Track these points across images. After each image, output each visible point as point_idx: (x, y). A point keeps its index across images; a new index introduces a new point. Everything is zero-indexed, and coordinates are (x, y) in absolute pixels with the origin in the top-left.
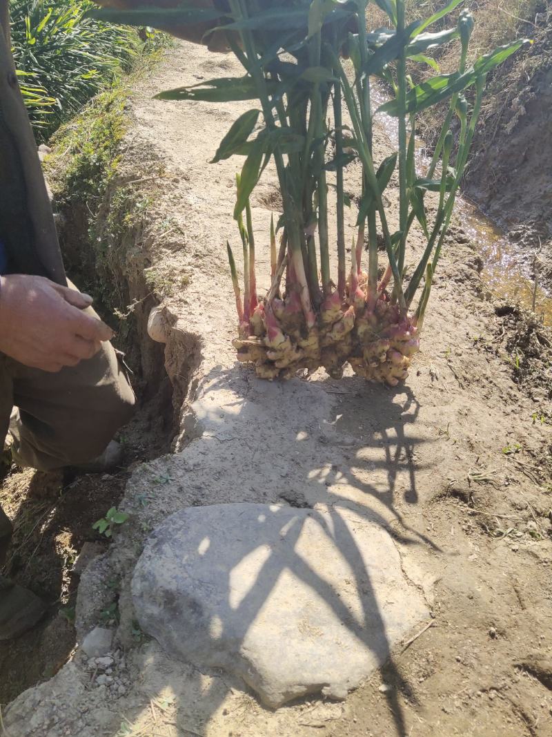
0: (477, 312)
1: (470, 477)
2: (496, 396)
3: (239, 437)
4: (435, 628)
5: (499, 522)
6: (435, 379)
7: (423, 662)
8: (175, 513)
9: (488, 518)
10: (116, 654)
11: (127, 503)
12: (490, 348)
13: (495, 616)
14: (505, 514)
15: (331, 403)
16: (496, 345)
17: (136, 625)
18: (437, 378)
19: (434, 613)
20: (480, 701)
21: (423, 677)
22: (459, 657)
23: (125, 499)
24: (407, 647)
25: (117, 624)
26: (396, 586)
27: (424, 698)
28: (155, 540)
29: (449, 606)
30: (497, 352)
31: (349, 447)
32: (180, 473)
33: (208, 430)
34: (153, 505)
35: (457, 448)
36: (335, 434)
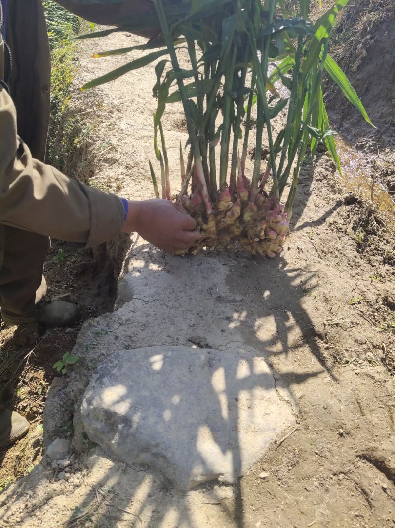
0: (331, 203)
1: (326, 322)
2: (345, 263)
3: (159, 299)
4: (299, 431)
5: (346, 354)
6: (301, 252)
7: (291, 455)
8: (112, 355)
9: (339, 351)
10: (72, 457)
11: (77, 349)
12: (341, 228)
13: (343, 421)
14: (350, 348)
15: (226, 272)
16: (345, 226)
17: (85, 436)
18: (302, 252)
19: (299, 420)
20: (332, 482)
21: (292, 466)
22: (317, 452)
23: (76, 346)
24: (280, 445)
25: (72, 436)
26: (272, 402)
27: (292, 481)
28: (98, 375)
29: (310, 414)
30: (346, 231)
31: (238, 304)
32: (116, 326)
33: (137, 294)
34: (96, 350)
35: (317, 301)
36: (228, 294)
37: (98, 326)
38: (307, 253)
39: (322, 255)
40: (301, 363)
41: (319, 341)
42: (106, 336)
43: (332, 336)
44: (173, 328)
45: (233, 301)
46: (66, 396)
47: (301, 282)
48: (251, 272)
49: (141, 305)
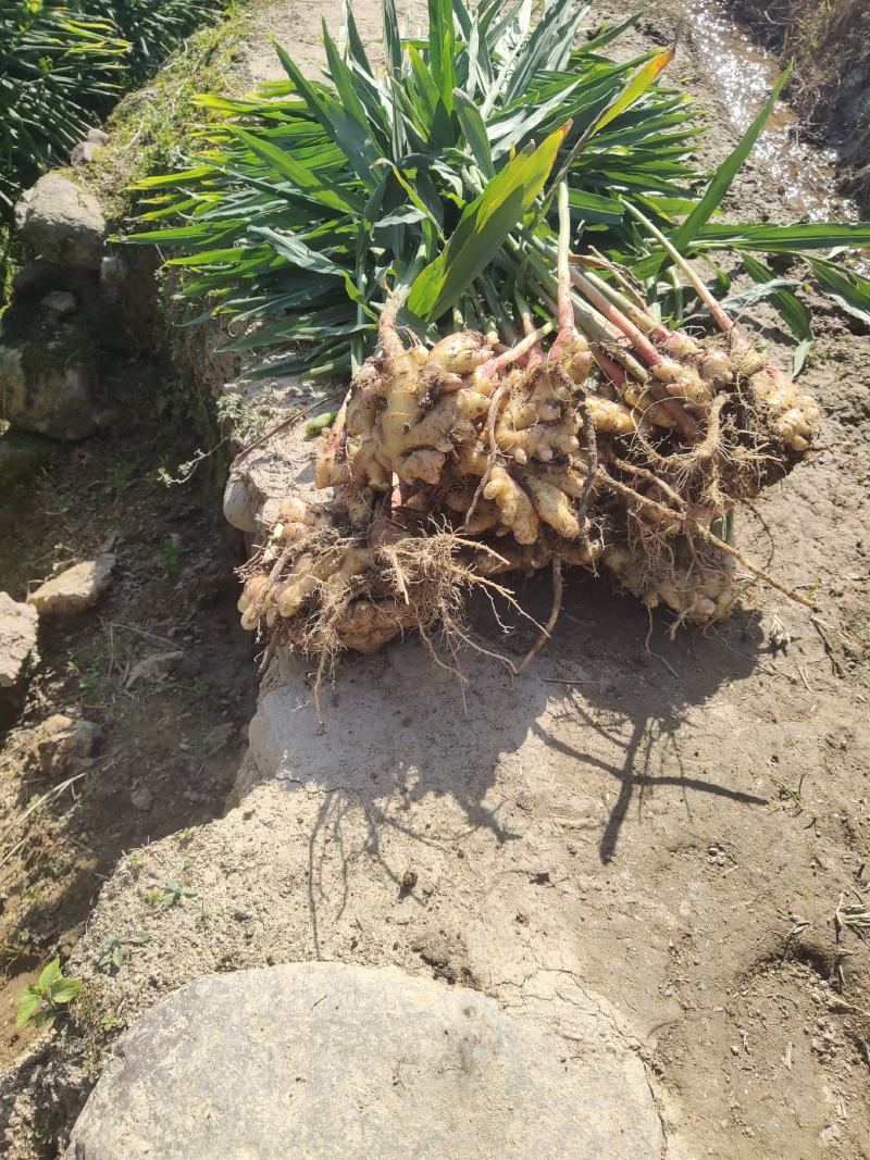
1: (841, 917)
6: (780, 653)
33: (289, 763)
34: (137, 960)
35: (818, 836)
36: (551, 786)
37: (160, 873)
38: (799, 655)
39: (844, 665)
40: (751, 1061)
41: (813, 979)
42: (174, 912)
43: (857, 968)
44: (373, 894)
45: (563, 811)
46: (41, 1094)
47: (775, 759)
48: (626, 712)
49: (294, 801)
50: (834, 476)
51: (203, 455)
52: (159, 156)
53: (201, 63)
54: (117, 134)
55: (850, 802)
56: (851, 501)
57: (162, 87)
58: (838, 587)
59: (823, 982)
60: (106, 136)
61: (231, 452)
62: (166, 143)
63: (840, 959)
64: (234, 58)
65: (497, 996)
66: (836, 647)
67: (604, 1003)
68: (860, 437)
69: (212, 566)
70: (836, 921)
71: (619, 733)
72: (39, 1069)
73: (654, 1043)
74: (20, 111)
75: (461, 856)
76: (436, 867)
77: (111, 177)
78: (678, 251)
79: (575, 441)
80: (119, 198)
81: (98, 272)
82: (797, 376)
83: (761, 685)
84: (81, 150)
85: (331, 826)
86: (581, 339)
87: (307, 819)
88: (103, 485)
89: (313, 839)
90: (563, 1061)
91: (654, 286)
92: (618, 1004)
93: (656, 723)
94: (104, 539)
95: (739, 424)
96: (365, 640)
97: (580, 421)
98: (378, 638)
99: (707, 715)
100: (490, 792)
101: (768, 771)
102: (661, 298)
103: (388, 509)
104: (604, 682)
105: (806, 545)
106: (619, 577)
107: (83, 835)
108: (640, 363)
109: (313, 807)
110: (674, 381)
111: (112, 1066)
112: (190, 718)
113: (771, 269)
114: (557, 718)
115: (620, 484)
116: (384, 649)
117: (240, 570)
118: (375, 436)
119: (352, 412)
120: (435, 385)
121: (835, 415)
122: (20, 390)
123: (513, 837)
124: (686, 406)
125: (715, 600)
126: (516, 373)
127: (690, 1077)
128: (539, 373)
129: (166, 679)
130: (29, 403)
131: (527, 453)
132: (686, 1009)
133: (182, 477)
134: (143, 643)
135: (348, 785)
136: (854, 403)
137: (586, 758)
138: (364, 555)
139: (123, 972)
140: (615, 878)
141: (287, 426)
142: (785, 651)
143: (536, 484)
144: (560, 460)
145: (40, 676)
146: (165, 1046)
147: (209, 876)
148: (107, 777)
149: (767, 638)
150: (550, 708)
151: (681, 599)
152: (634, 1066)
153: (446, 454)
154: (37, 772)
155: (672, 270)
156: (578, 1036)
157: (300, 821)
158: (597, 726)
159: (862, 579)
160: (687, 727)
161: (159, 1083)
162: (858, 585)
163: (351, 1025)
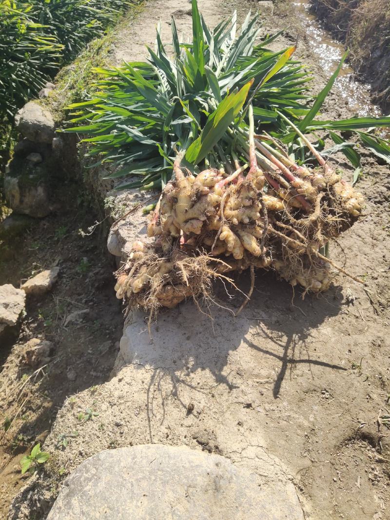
6: (351, 305)
11: (52, 440)
28: (68, 490)
33: (138, 357)
34: (73, 444)
35: (369, 385)
36: (252, 365)
37: (83, 406)
38: (359, 305)
39: (379, 309)
40: (342, 485)
41: (368, 448)
42: (89, 422)
43: (388, 443)
44: (175, 413)
45: (257, 376)
46: (32, 504)
47: (350, 351)
48: (284, 332)
49: (140, 373)
50: (372, 227)
51: (98, 223)
52: (77, 94)
53: (94, 54)
54: (59, 85)
55: (383, 370)
56: (380, 238)
57: (78, 64)
58: (375, 275)
59: (373, 449)
60: (54, 86)
61: (110, 222)
62: (80, 89)
63: (380, 439)
64: (109, 52)
65: (230, 458)
66: (375, 301)
67: (277, 460)
68: (383, 210)
69: (102, 271)
70: (378, 422)
71: (281, 341)
72: (31, 493)
73: (299, 477)
74: (17, 75)
75: (213, 396)
76: (203, 401)
77: (56, 104)
78: (301, 131)
79: (258, 214)
80: (60, 112)
81: (51, 145)
82: (355, 184)
83: (343, 319)
84: (43, 92)
85: (157, 384)
86: (260, 171)
87: (146, 381)
88: (54, 237)
89: (148, 390)
90: (260, 486)
91: (292, 146)
92: (283, 460)
93: (297, 336)
94: (54, 260)
95: (329, 205)
96: (170, 302)
97: (260, 206)
98: (175, 301)
99: (319, 333)
100: (225, 368)
101: (347, 357)
102: (295, 151)
103: (179, 245)
104: (274, 319)
105: (361, 257)
106: (279, 273)
107: (46, 392)
108: (286, 180)
109: (148, 376)
110: (301, 188)
111: (64, 491)
112: (93, 339)
113: (342, 137)
114: (254, 335)
115: (279, 233)
116: (178, 306)
117: (115, 273)
118: (173, 214)
119: (163, 204)
120: (198, 192)
121: (372, 200)
122: (17, 196)
123: (236, 387)
124: (306, 198)
125: (321, 282)
126: (232, 186)
127: (316, 492)
128: (242, 186)
129: (82, 322)
130: (21, 202)
131: (238, 220)
132: (313, 462)
133: (89, 232)
134: (72, 306)
135: (163, 366)
136: (380, 195)
137: (267, 352)
138: (169, 265)
139: (68, 449)
140: (280, 405)
141: (135, 210)
142: (353, 304)
143: (242, 233)
144: (252, 223)
145: (26, 321)
146: (86, 482)
147: (104, 407)
148: (56, 366)
149: (345, 298)
150: (251, 330)
151: (307, 282)
152: (291, 487)
153: (203, 221)
154: (25, 364)
155: (299, 139)
156: (266, 474)
157: (143, 382)
158: (271, 338)
159: (386, 272)
160: (311, 338)
161: (84, 497)
162: (384, 274)
163: (167, 471)
